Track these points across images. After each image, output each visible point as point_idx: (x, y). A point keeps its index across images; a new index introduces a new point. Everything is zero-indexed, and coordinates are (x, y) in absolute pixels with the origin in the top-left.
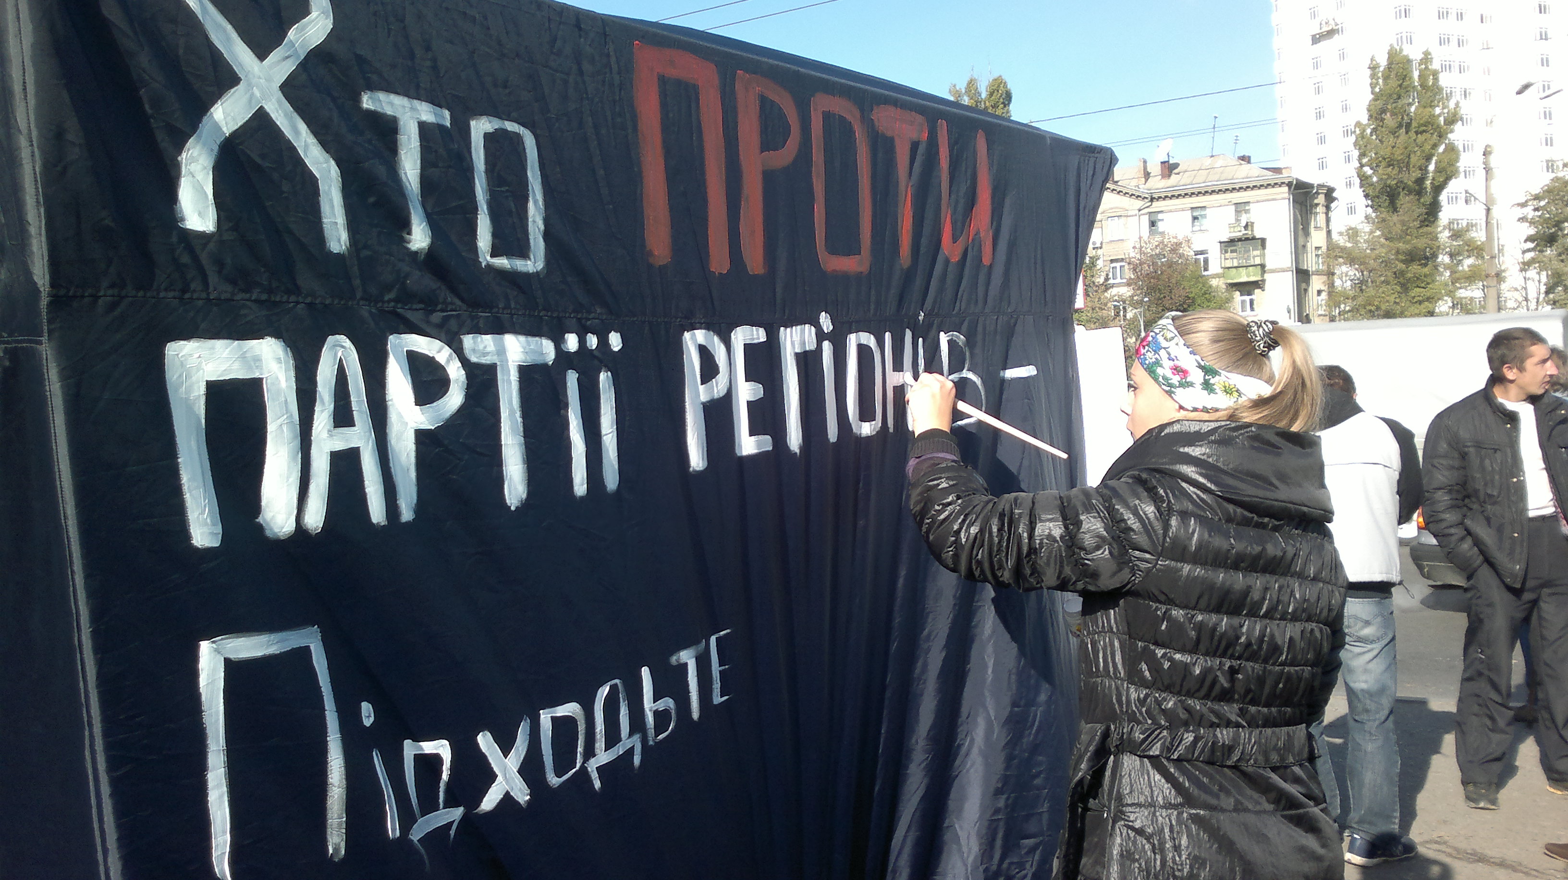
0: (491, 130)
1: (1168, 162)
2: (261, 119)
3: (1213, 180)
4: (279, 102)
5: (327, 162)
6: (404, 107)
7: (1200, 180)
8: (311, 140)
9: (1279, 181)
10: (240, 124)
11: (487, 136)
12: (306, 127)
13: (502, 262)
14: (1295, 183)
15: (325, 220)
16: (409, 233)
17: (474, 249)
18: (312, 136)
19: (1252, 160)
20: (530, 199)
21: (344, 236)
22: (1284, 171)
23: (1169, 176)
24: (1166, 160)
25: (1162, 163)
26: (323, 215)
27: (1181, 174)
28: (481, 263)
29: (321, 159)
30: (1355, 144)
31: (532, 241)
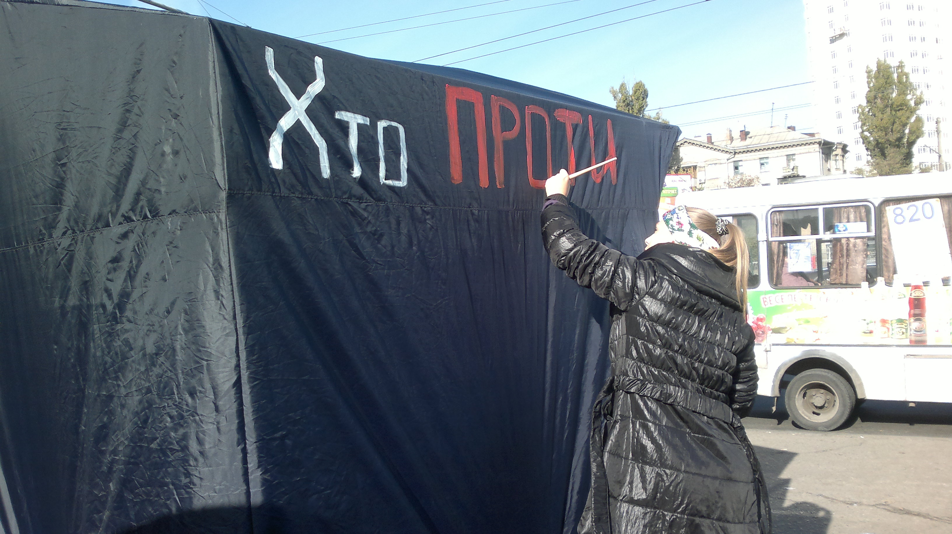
0: (386, 126)
1: (745, 130)
2: (298, 124)
3: (773, 141)
4: (304, 116)
5: (322, 141)
6: (352, 117)
7: (765, 141)
8: (316, 132)
9: (813, 141)
10: (291, 126)
11: (384, 128)
12: (314, 126)
13: (390, 182)
14: (823, 142)
15: (321, 165)
16: (353, 170)
17: (378, 177)
18: (316, 130)
19: (796, 129)
20: (402, 155)
21: (329, 171)
22: (816, 135)
23: (746, 139)
24: (744, 129)
25: (741, 131)
26: (321, 162)
27: (753, 138)
28: (380, 183)
29: (320, 140)
30: (859, 118)
31: (402, 174)
